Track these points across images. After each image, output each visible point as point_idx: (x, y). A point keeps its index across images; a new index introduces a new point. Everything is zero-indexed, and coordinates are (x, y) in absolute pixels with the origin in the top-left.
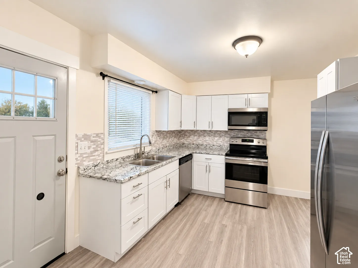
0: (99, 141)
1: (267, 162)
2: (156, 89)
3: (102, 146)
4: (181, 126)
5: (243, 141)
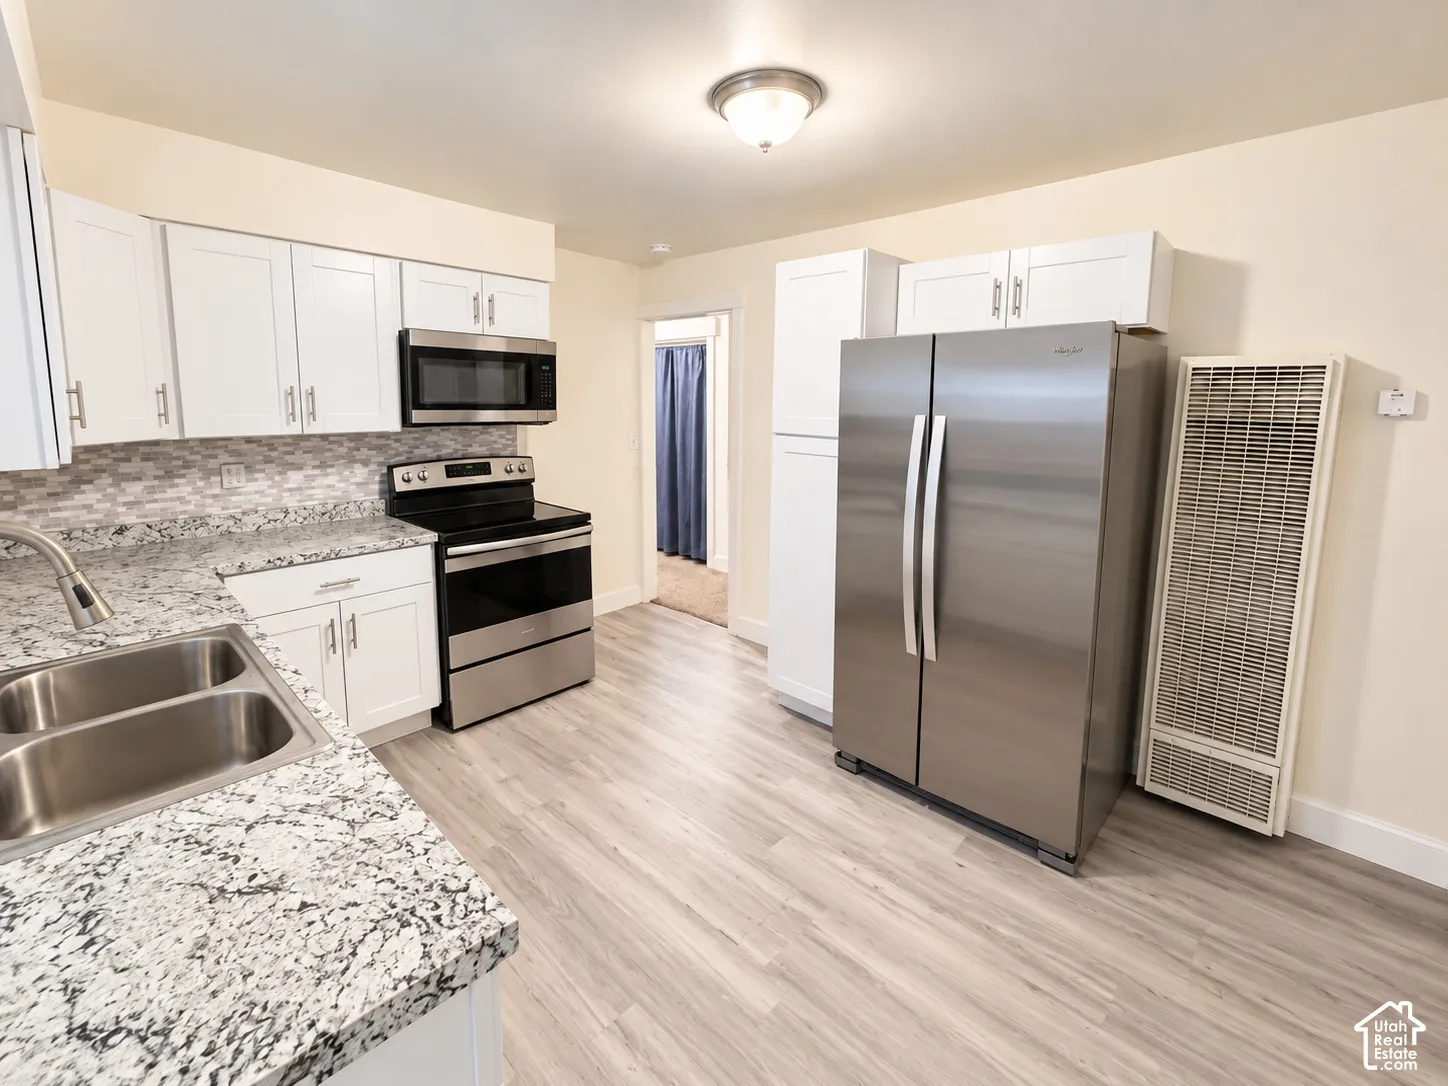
1: (588, 534)
4: (81, 420)
5: (451, 472)
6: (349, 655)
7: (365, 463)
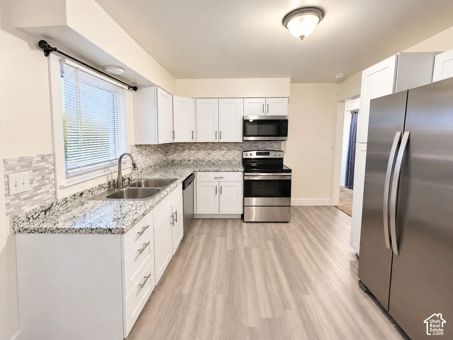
0: (47, 168)
1: (291, 175)
2: (134, 84)
3: (52, 176)
4: (174, 138)
5: (257, 154)
6: (220, 195)
7: (238, 150)
